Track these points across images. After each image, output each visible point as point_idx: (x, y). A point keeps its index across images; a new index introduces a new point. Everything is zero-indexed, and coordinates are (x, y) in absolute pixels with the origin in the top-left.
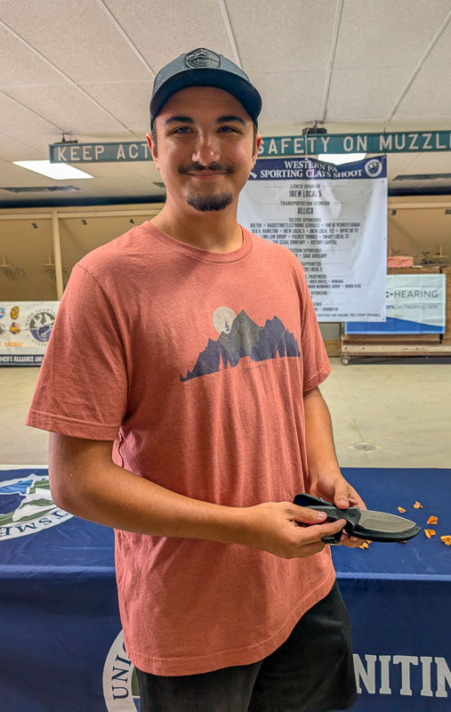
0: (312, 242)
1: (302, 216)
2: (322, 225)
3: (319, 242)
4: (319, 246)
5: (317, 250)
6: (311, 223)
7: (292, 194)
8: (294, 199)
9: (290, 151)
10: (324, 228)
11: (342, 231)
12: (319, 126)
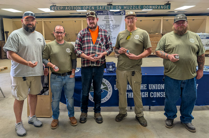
0: (109, 29)
1: (107, 23)
2: (111, 25)
3: (111, 29)
4: (111, 30)
5: (110, 31)
6: (109, 25)
7: (105, 18)
8: (105, 19)
9: (104, 9)
10: (112, 26)
11: (116, 27)
12: (111, 3)
